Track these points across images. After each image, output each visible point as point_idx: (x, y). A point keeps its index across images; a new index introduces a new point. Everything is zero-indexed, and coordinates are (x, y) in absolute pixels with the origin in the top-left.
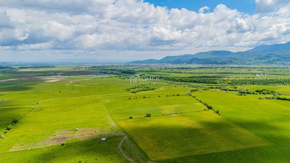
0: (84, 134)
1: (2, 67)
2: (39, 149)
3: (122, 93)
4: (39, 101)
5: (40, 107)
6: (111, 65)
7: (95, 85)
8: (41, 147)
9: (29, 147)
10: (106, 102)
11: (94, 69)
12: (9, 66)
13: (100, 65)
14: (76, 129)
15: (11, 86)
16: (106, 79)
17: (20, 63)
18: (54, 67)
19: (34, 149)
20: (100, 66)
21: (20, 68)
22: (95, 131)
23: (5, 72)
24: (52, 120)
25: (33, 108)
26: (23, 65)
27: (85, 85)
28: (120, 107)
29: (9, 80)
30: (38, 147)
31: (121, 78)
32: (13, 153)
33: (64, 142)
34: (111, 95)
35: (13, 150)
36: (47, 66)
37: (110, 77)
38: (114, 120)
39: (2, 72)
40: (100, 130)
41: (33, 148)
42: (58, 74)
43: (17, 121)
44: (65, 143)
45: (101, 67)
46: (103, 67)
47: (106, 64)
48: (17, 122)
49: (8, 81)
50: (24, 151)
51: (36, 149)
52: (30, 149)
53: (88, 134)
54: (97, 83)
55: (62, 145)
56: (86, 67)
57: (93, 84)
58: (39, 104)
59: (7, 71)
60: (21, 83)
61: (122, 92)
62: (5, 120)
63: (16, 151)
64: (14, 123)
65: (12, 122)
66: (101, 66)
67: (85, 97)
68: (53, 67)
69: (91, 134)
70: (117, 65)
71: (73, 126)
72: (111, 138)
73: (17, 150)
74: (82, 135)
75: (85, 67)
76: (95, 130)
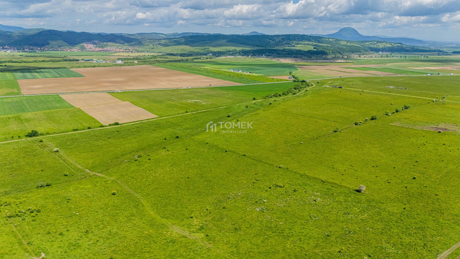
5: (444, 101)
21: (454, 52)
25: (433, 101)
43: (409, 107)
48: (407, 109)
50: (401, 127)
51: (412, 129)
58: (446, 98)
64: (405, 108)
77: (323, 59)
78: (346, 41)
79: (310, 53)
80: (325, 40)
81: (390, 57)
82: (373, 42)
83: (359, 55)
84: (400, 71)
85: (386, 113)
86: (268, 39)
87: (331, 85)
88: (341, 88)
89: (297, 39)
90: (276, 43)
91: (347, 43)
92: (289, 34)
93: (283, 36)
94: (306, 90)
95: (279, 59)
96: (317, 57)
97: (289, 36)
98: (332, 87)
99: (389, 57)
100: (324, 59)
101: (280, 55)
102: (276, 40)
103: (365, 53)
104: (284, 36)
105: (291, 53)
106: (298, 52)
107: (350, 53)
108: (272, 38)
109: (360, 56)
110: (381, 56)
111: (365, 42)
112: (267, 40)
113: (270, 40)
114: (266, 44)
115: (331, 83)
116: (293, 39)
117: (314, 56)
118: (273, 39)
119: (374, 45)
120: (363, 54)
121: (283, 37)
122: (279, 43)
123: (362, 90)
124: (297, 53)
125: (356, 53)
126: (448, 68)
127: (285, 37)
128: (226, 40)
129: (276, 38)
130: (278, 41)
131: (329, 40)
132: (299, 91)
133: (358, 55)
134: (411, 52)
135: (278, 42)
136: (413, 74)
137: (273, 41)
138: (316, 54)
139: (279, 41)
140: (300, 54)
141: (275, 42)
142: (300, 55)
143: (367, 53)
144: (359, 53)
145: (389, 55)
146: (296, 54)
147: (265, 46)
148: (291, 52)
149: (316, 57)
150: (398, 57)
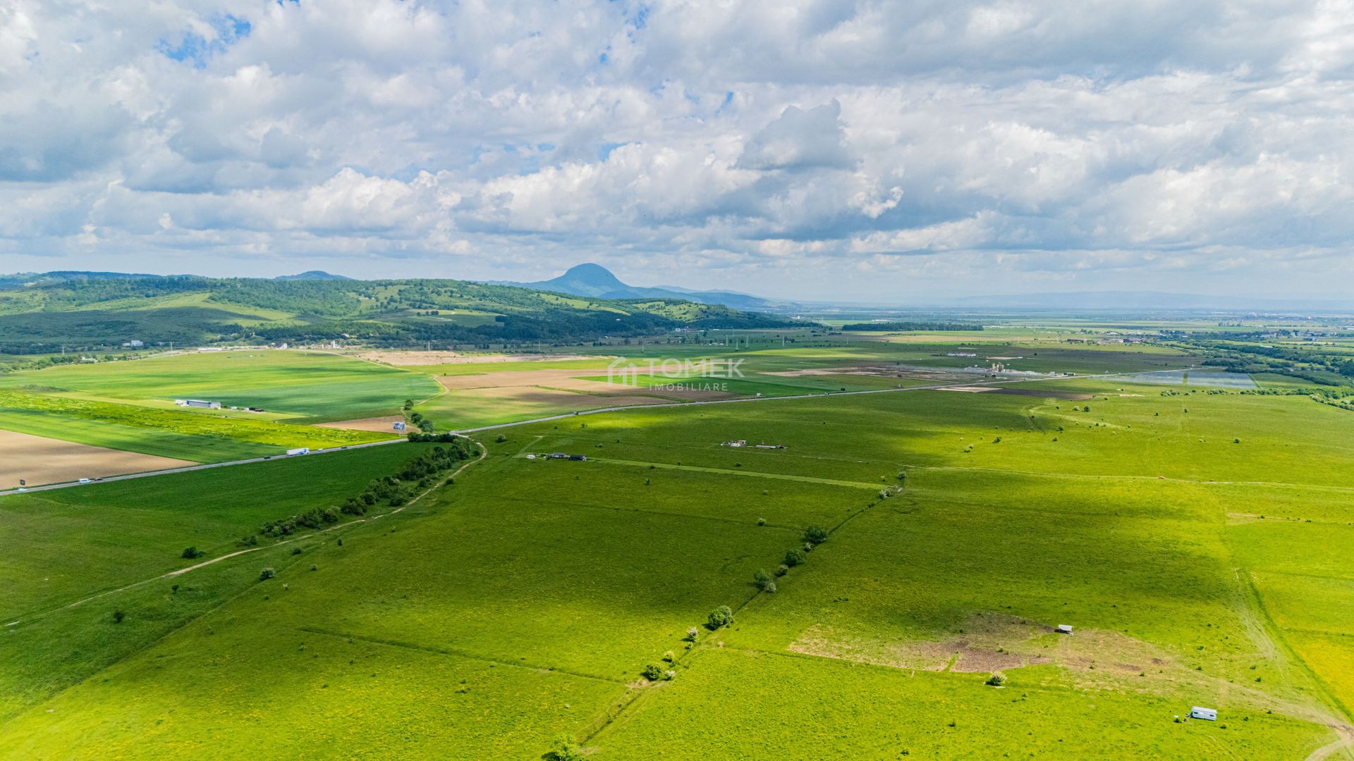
0: (1096, 658)
1: (787, 321)
2: (893, 670)
3: (1335, 489)
4: (905, 469)
5: (910, 494)
6: (1277, 325)
7: (1171, 428)
8: (902, 667)
9: (857, 652)
10: (1229, 523)
11: (1174, 343)
12: (809, 320)
13: (1210, 327)
14: (1061, 627)
15: (810, 396)
16: (1242, 400)
17: (848, 308)
18: (980, 329)
19: (876, 669)
20: (1210, 330)
21: (846, 328)
22: (1156, 661)
23: (793, 341)
24: (951, 560)
25: (881, 497)
26: (857, 317)
27: (1120, 422)
28: (1318, 566)
29: (805, 372)
30: (893, 664)
31: (1336, 401)
32: (801, 661)
33: (998, 673)
34: (1261, 490)
35: (800, 650)
36: (947, 323)
37: (1263, 393)
38: (1274, 627)
39: (786, 339)
40: (1189, 660)
41: (873, 663)
42: (992, 361)
43: (823, 535)
44: (1006, 678)
45: (1215, 336)
46: (1227, 336)
47: (1246, 323)
48: (819, 543)
49: (801, 377)
50: (838, 662)
51: (883, 668)
52: (861, 661)
53: (1121, 666)
54: (1182, 418)
55: (988, 683)
56: (1131, 332)
57: (1158, 421)
58: (907, 481)
59: (801, 339)
60: (847, 388)
61: (1336, 483)
62: (781, 526)
63: (811, 658)
64: (812, 542)
65: (803, 537)
66: (1216, 331)
67: (1116, 478)
68: (975, 329)
69: (1135, 668)
70: (1317, 327)
71: (1046, 611)
72: (1246, 719)
73: (814, 654)
74: (1088, 664)
75: (1124, 332)
76: (1157, 655)
77: (524, 352)
78: (586, 299)
79: (485, 334)
80: (530, 296)
81: (705, 342)
82: (656, 303)
83: (624, 339)
84: (742, 384)
85: (756, 579)
86: (354, 291)
87: (543, 447)
88: (579, 458)
89: (445, 292)
90: (379, 304)
91: (591, 304)
92: (422, 280)
93: (401, 284)
94: (450, 482)
95: (382, 354)
96: (505, 347)
97: (421, 284)
98: (548, 459)
99: (703, 342)
100: (527, 352)
101: (390, 341)
102: (381, 297)
103: (639, 331)
104: (406, 284)
105: (426, 335)
106: (448, 332)
107: (600, 331)
108: (367, 289)
109: (630, 342)
110: (683, 341)
111: (636, 303)
112: (352, 295)
113: (360, 295)
114: (346, 307)
115: (543, 442)
116: (432, 292)
117: (496, 343)
118: (370, 291)
119: (661, 311)
120: (635, 335)
121: (402, 288)
122: (389, 303)
123: (648, 464)
124: (445, 333)
125: (617, 331)
126: (853, 371)
127: (407, 287)
128: (208, 295)
129: (378, 289)
130: (386, 298)
131: (538, 296)
132: (422, 485)
133: (623, 337)
134: (749, 328)
135: (385, 302)
136: (777, 392)
137: (370, 297)
138: (503, 337)
139: (389, 297)
140: (455, 339)
141: (377, 301)
142: (455, 341)
143: (644, 331)
144: (624, 333)
145: (701, 338)
146: (442, 338)
147: (342, 312)
148: (426, 332)
149: (502, 346)
150: (724, 342)
